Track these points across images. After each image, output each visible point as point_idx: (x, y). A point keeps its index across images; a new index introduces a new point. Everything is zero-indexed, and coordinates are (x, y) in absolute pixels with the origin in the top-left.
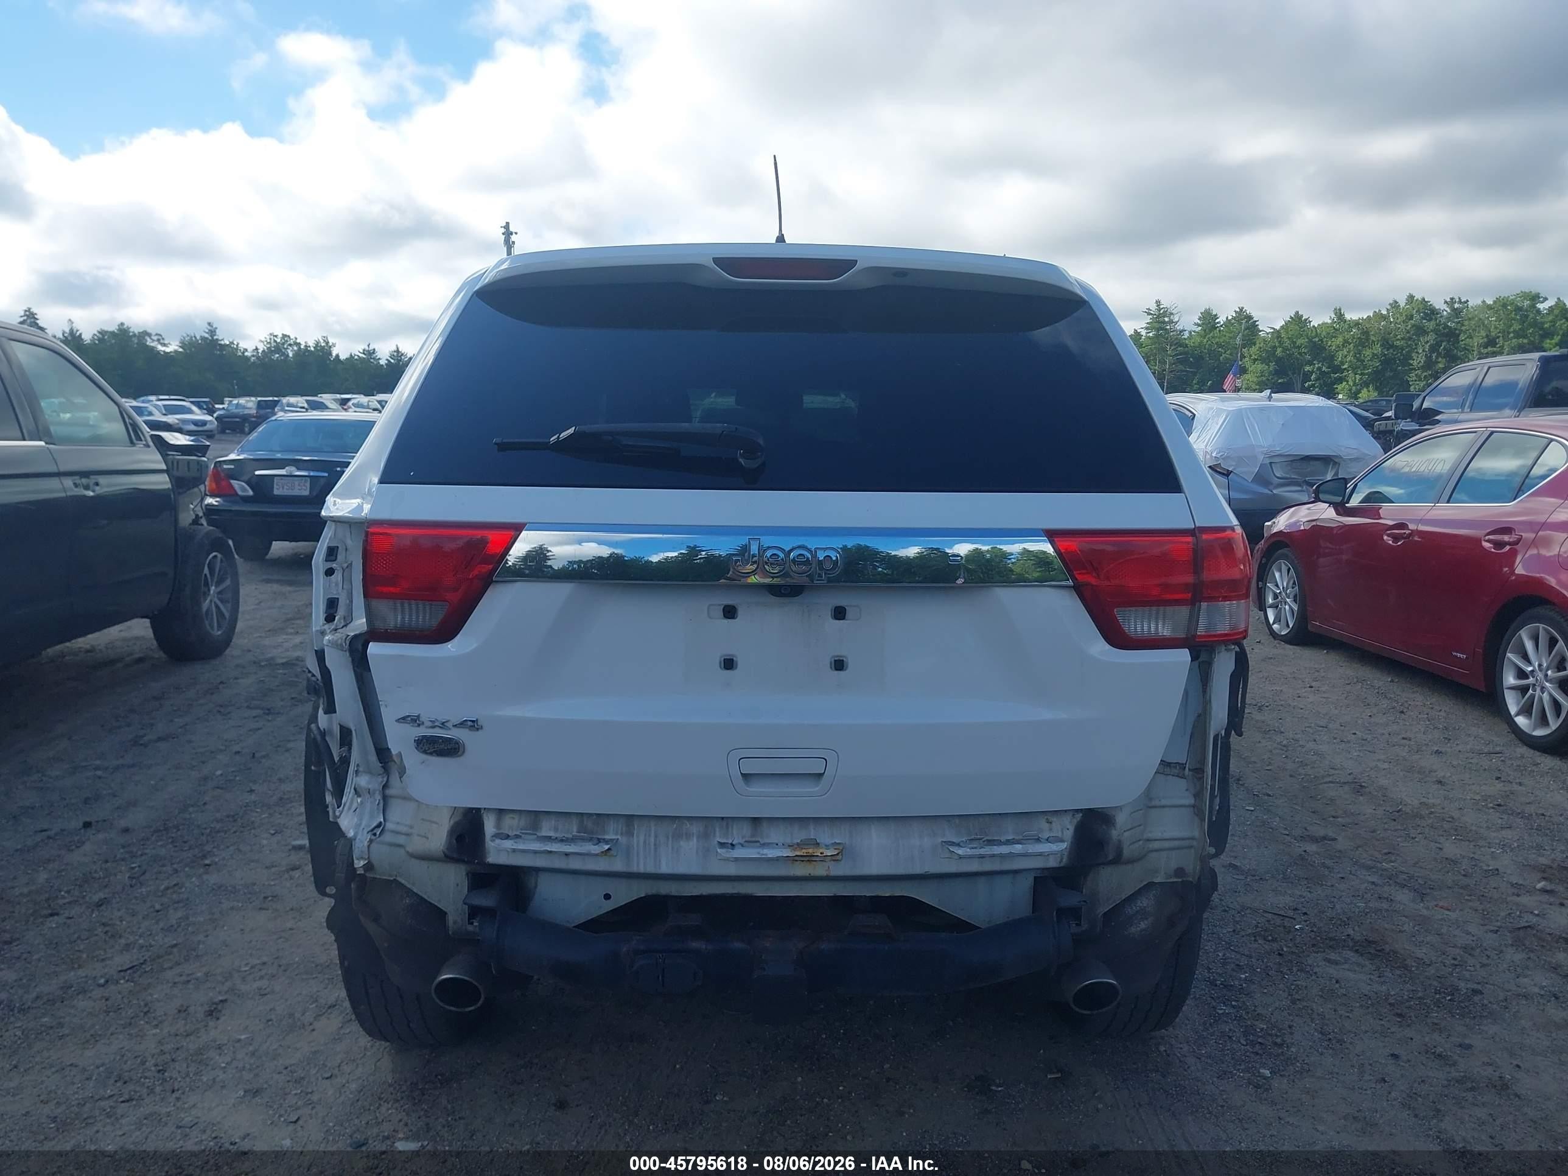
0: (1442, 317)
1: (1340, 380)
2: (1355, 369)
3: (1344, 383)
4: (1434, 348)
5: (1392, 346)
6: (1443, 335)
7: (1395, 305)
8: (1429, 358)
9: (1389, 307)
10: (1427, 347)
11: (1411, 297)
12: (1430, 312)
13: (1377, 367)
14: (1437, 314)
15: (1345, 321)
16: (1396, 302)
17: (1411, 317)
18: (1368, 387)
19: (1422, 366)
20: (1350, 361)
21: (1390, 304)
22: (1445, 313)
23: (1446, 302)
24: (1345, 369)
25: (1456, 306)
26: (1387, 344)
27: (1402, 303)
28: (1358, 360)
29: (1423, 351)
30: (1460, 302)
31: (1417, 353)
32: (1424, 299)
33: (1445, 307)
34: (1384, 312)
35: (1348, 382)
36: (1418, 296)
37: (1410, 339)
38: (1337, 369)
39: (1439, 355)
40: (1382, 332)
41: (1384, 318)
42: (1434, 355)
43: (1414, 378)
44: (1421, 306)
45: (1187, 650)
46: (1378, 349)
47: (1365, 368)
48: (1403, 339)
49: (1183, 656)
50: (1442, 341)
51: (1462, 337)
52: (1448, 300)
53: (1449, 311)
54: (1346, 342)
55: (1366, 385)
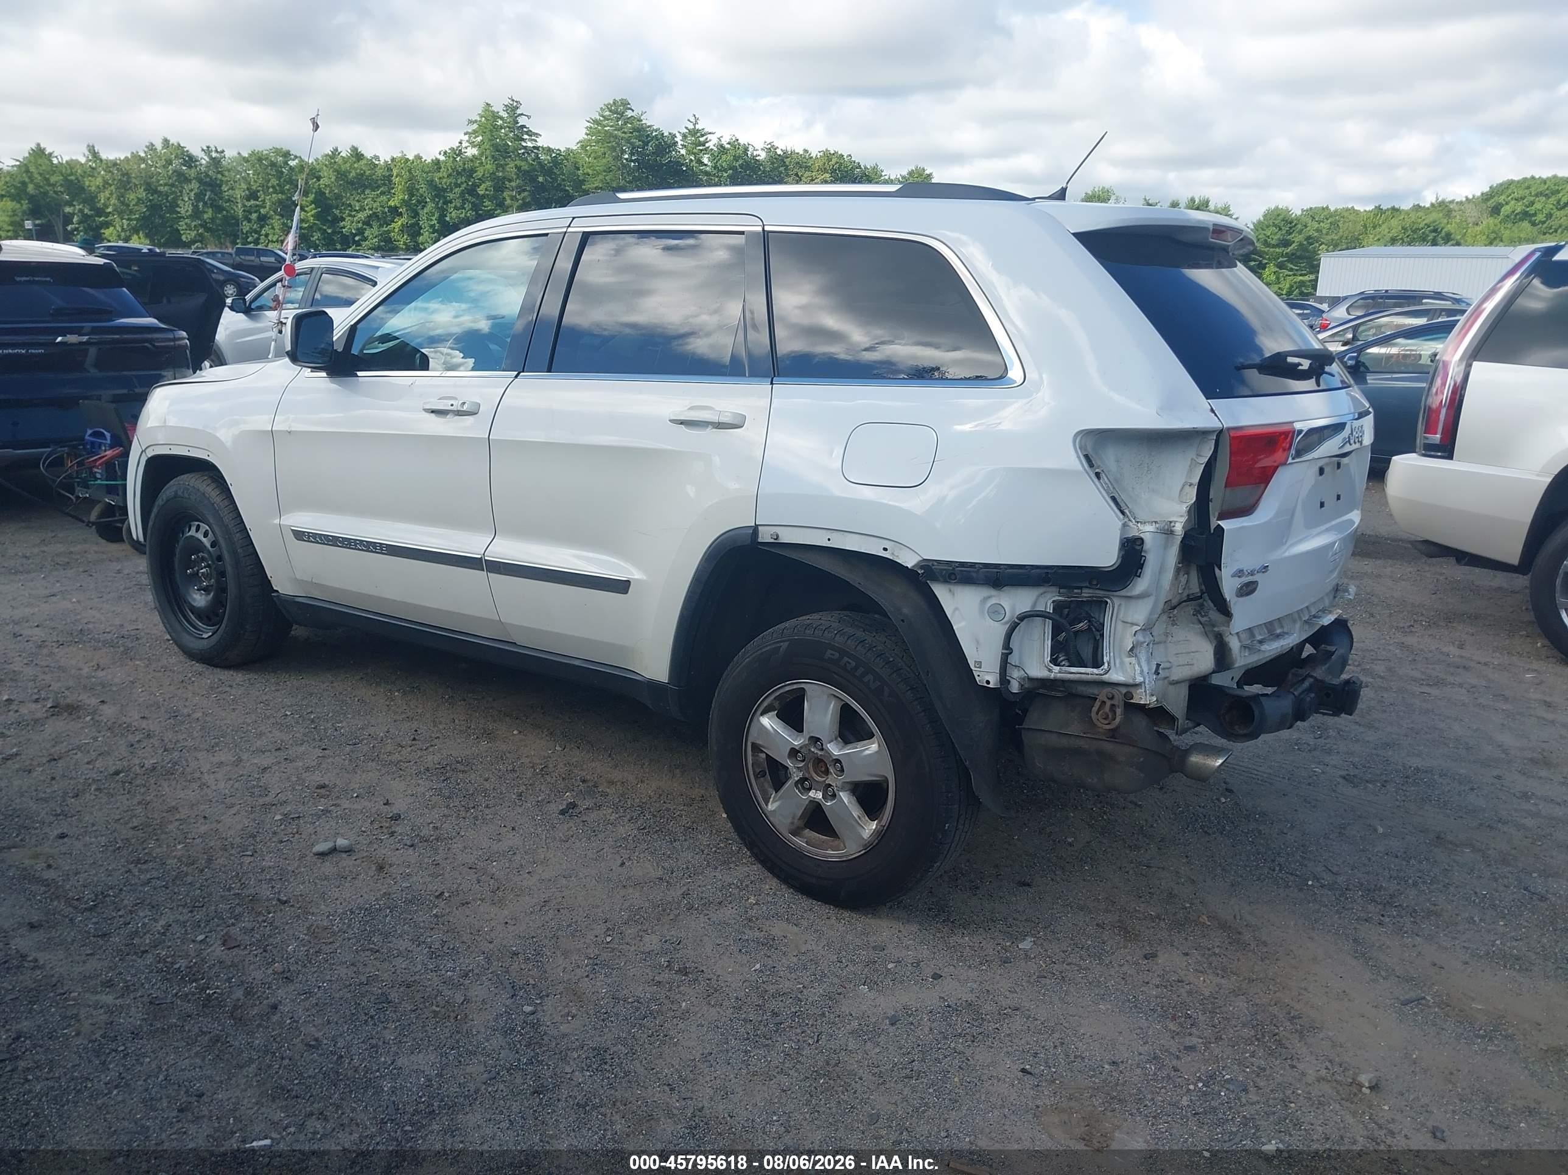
0: (201, 165)
1: (107, 225)
2: (121, 214)
3: (111, 228)
4: (199, 197)
5: (155, 192)
6: (205, 184)
7: (151, 147)
8: (196, 207)
9: (146, 149)
10: (192, 194)
11: (166, 142)
12: (190, 160)
13: (144, 213)
14: (196, 161)
15: (101, 160)
16: (152, 145)
17: (169, 162)
19: (190, 215)
20: (114, 205)
21: (147, 147)
22: (204, 162)
23: (203, 150)
24: (110, 213)
25: (214, 155)
26: (150, 189)
27: (159, 146)
28: (123, 203)
29: (189, 199)
30: (216, 151)
31: (182, 200)
32: (179, 145)
33: (201, 155)
34: (143, 155)
35: (115, 227)
36: (173, 141)
37: (172, 185)
38: (100, 212)
39: (205, 203)
40: (143, 175)
41: (143, 160)
42: (201, 205)
43: (185, 227)
44: (179, 152)
46: (142, 193)
47: (131, 212)
48: (166, 184)
50: (206, 190)
51: (224, 188)
52: (205, 148)
53: (208, 160)
54: (106, 184)
55: (135, 231)
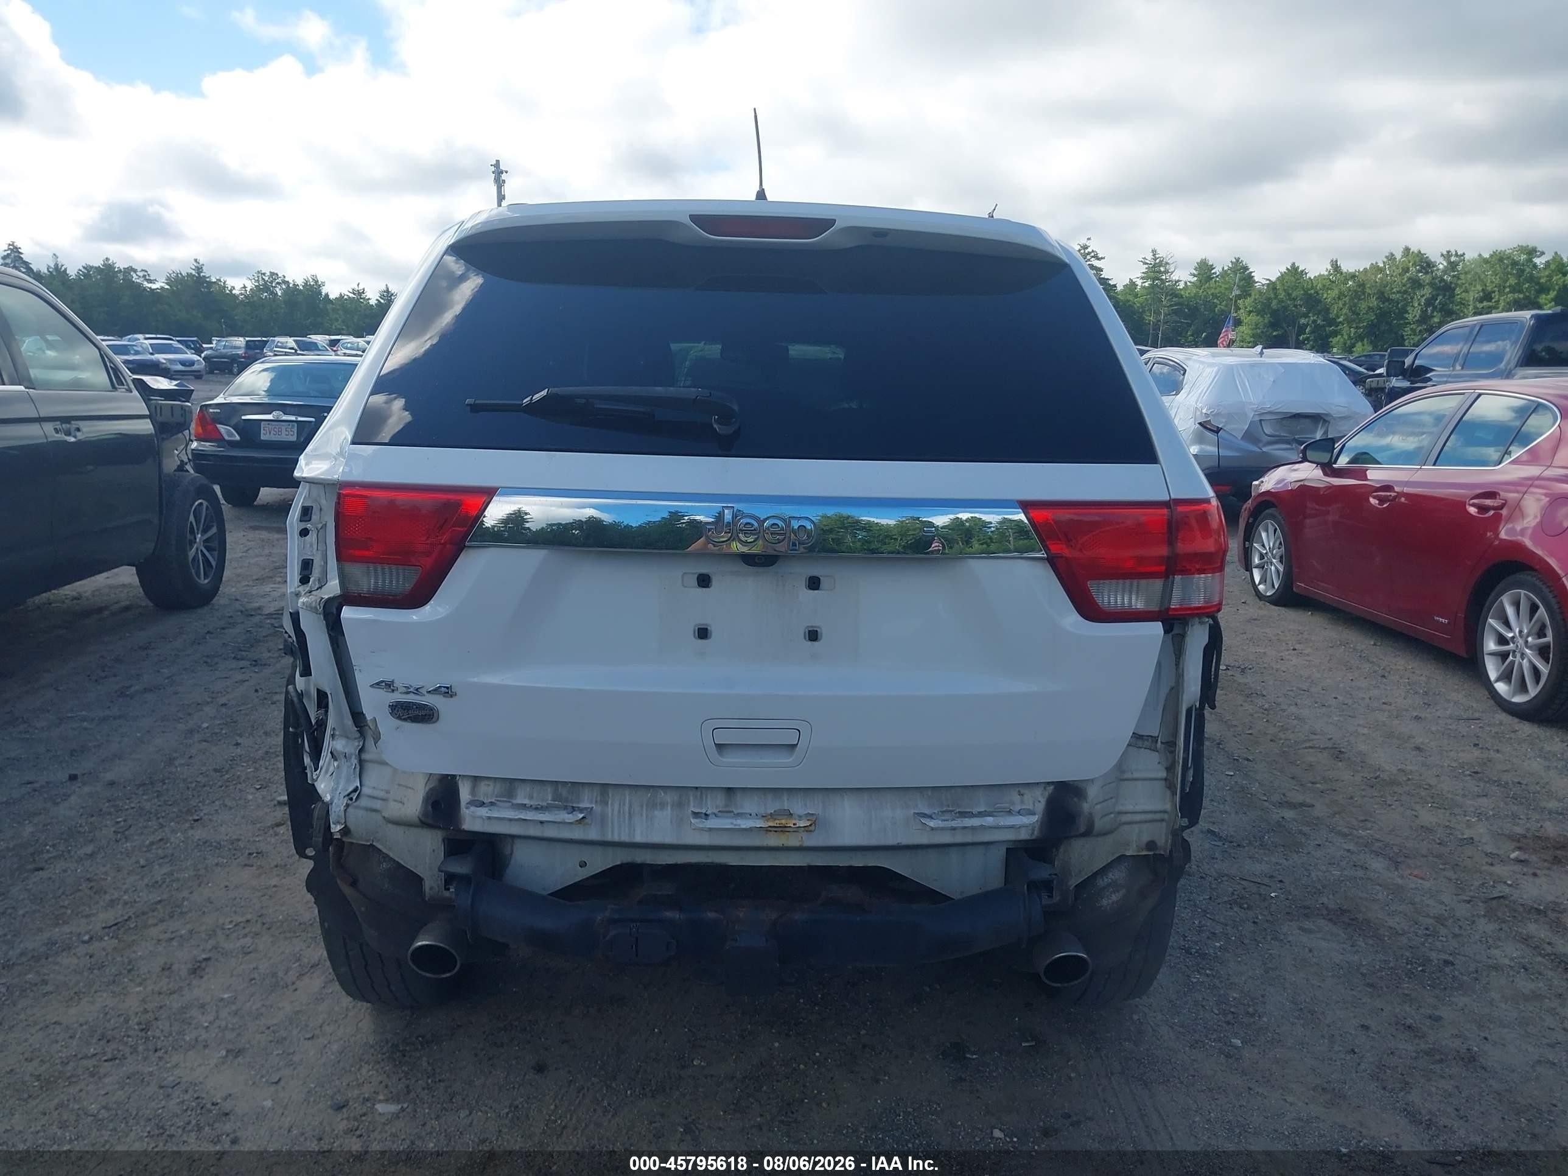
0: (1438, 270)
1: (1335, 334)
2: (1349, 322)
3: (1339, 337)
4: (1429, 302)
5: (1388, 300)
6: (1438, 289)
7: (1391, 257)
8: (1424, 312)
9: (1385, 260)
10: (1423, 300)
11: (1407, 250)
12: (1426, 265)
13: (1372, 321)
14: (1433, 267)
15: (1342, 273)
16: (1392, 255)
17: (1406, 270)
18: (1362, 340)
19: (1417, 321)
20: (1346, 314)
21: (1387, 257)
22: (1441, 267)
23: (1442, 255)
24: (1340, 322)
25: (1453, 259)
26: (1382, 297)
27: (1398, 256)
28: (1354, 313)
29: (1419, 304)
30: (1456, 255)
31: (1412, 306)
32: (1420, 252)
33: (1441, 260)
34: (1381, 265)
35: (1342, 335)
36: (1414, 249)
37: (1405, 292)
38: (1332, 322)
39: (1435, 308)
40: (1378, 284)
41: (1381, 270)
42: (1429, 310)
43: (1409, 332)
44: (1417, 259)
45: (1160, 623)
46: (1374, 302)
47: (1360, 321)
48: (1399, 292)
49: (1156, 629)
50: (1438, 295)
51: (1458, 291)
52: (1445, 253)
53: (1445, 264)
54: (1341, 296)
55: (1360, 338)
